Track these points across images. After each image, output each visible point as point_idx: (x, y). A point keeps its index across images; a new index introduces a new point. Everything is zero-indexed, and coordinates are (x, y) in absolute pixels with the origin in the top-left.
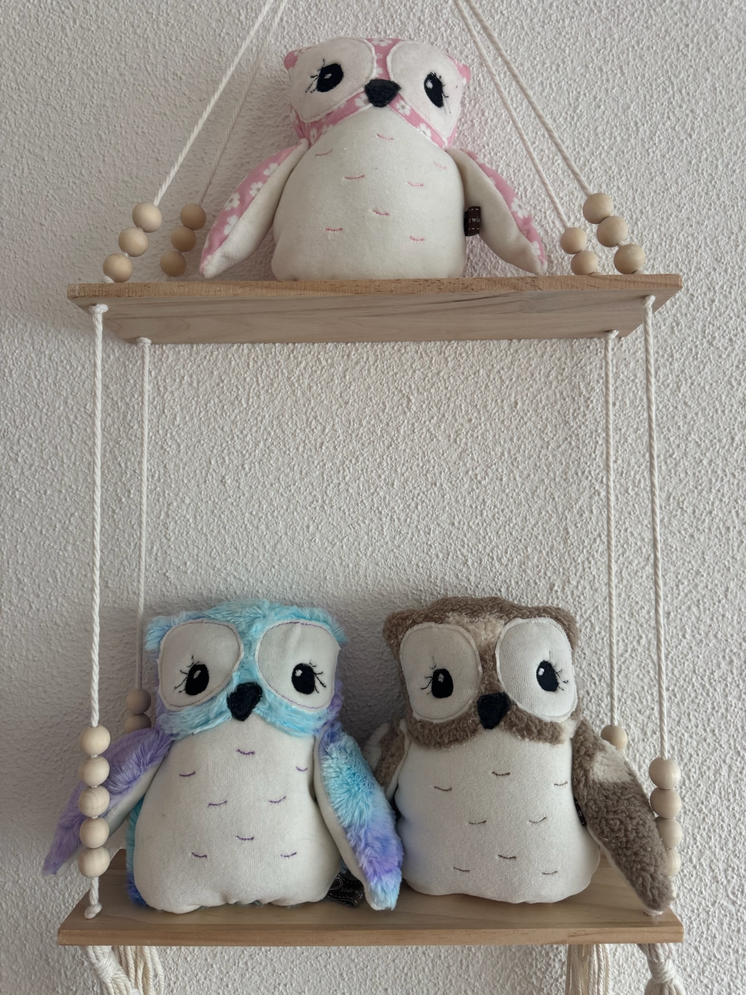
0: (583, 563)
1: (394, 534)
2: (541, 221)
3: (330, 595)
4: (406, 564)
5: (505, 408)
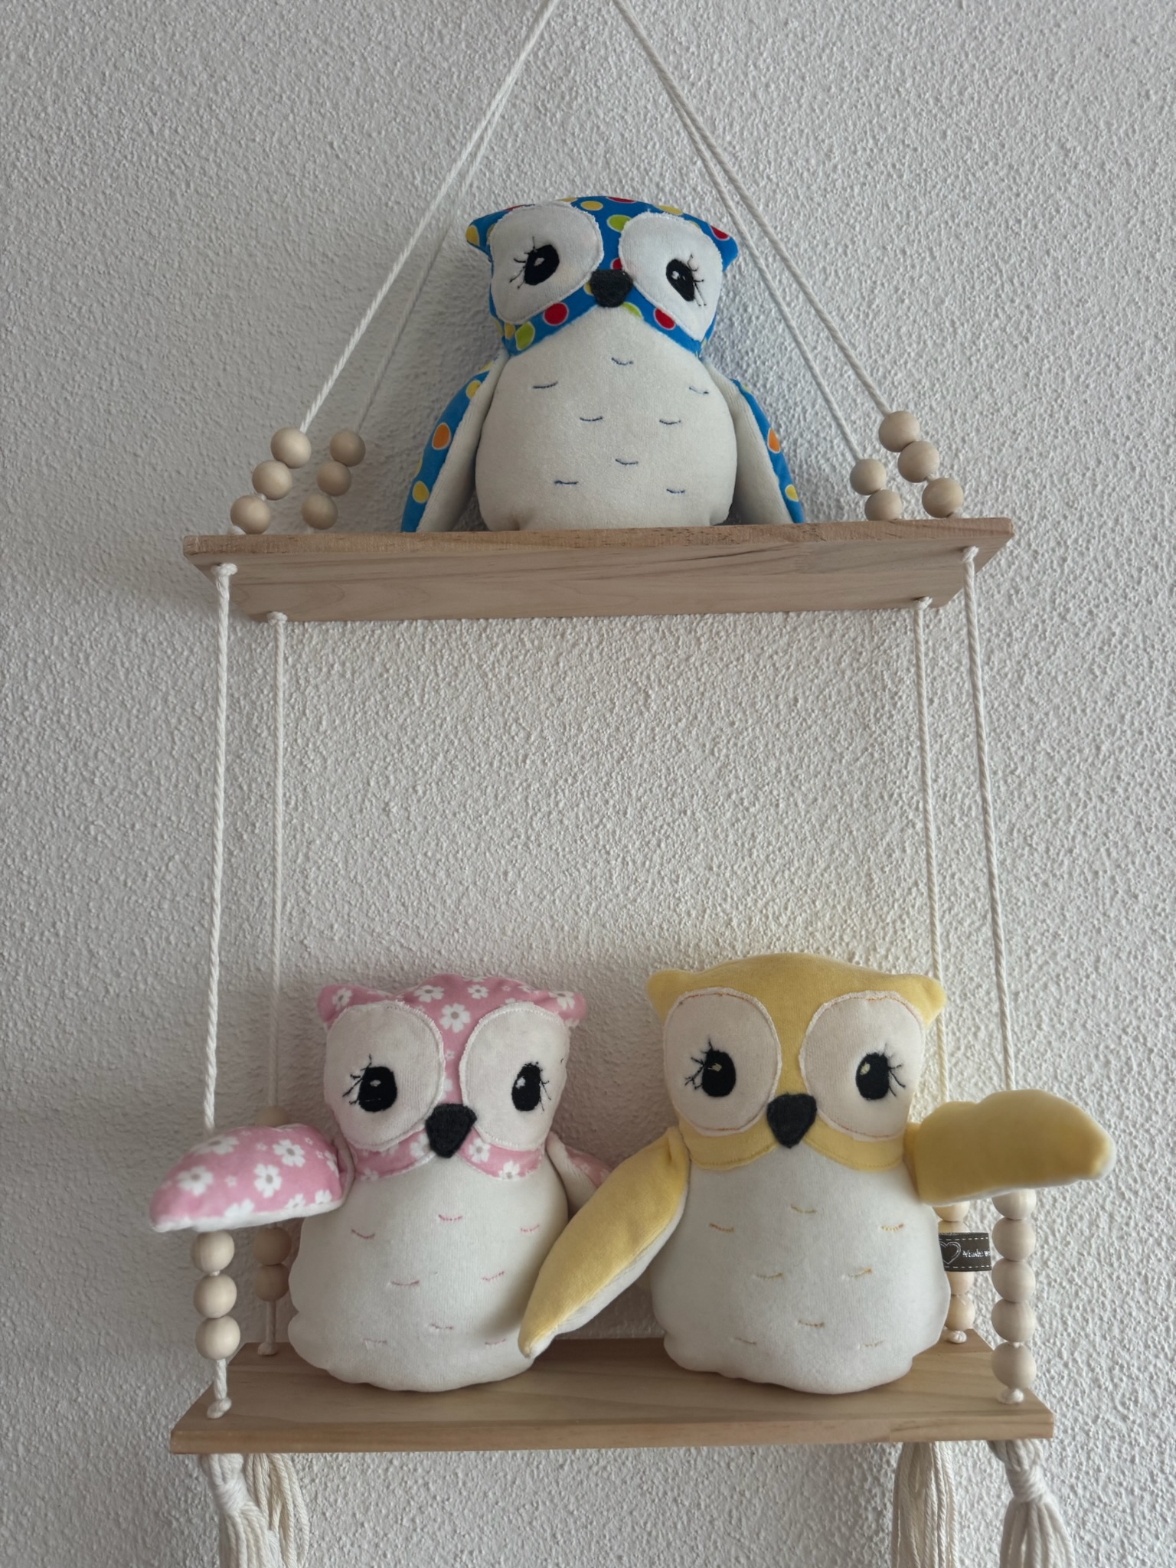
0: (894, 922)
1: (627, 882)
2: (826, 452)
3: (537, 971)
4: (645, 926)
5: (781, 707)
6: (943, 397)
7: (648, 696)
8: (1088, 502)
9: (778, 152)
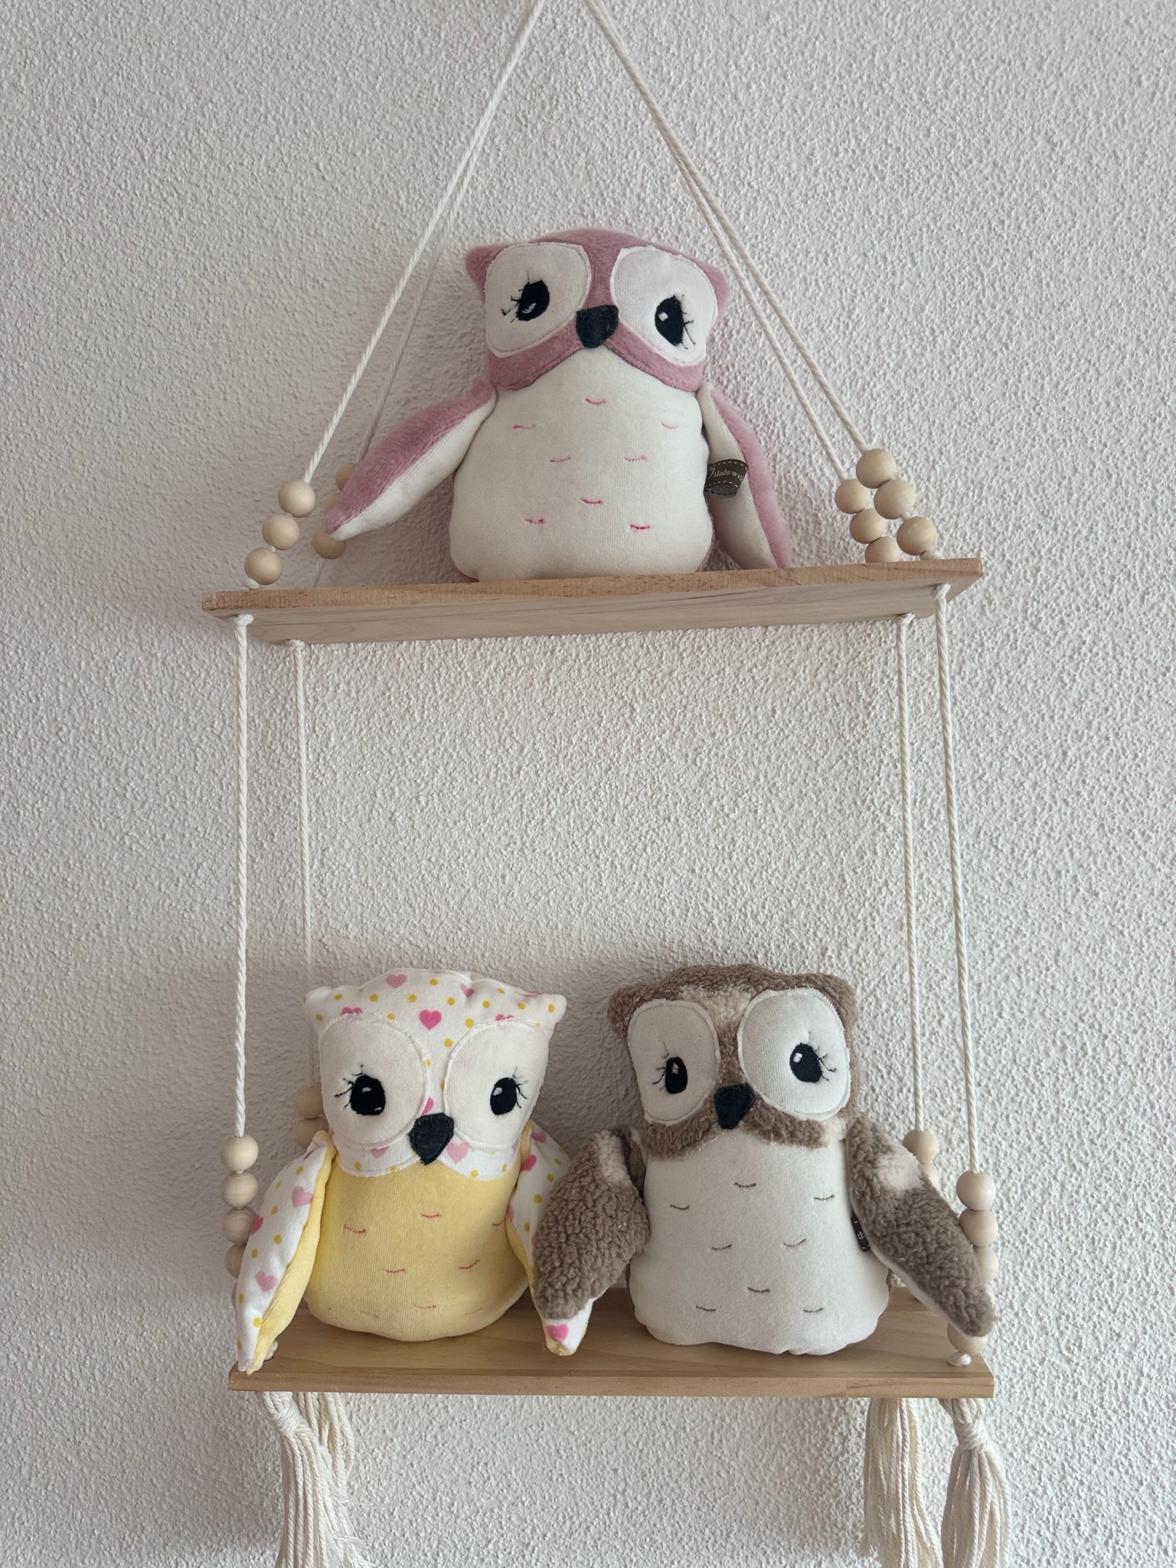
0: (865, 919)
1: (616, 884)
3: (534, 965)
4: (632, 923)
5: (760, 718)
7: (633, 709)
8: (1063, 511)
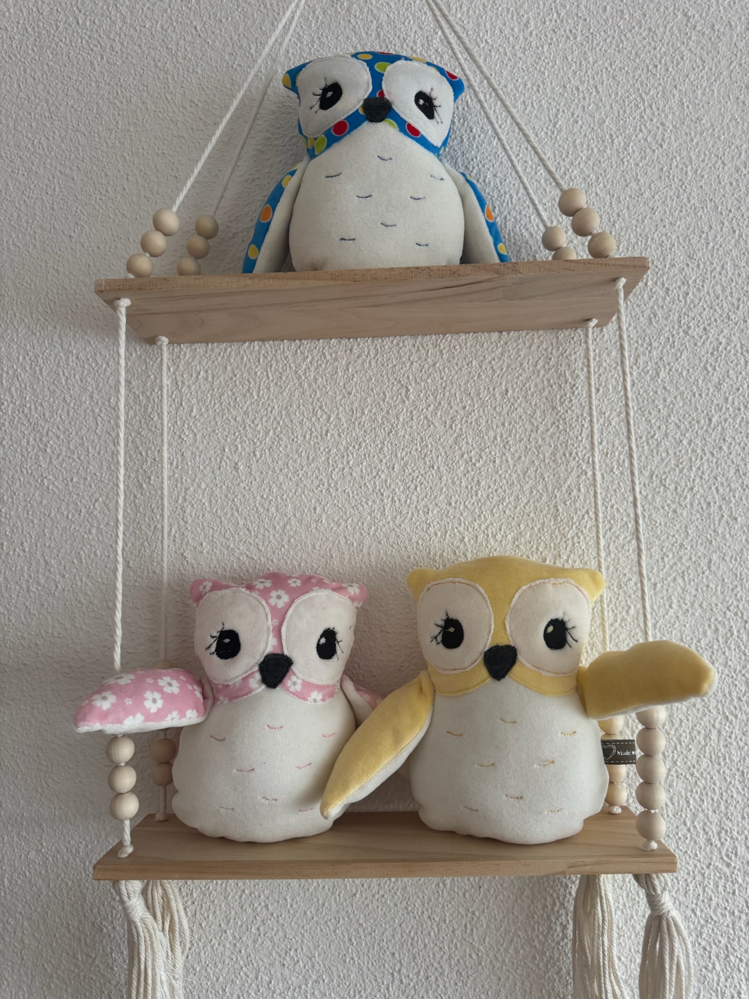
0: (573, 538)
1: (395, 514)
2: (526, 225)
3: (336, 572)
4: (407, 542)
5: (497, 396)
6: (605, 186)
7: (408, 390)
8: (703, 255)
9: (492, 24)
